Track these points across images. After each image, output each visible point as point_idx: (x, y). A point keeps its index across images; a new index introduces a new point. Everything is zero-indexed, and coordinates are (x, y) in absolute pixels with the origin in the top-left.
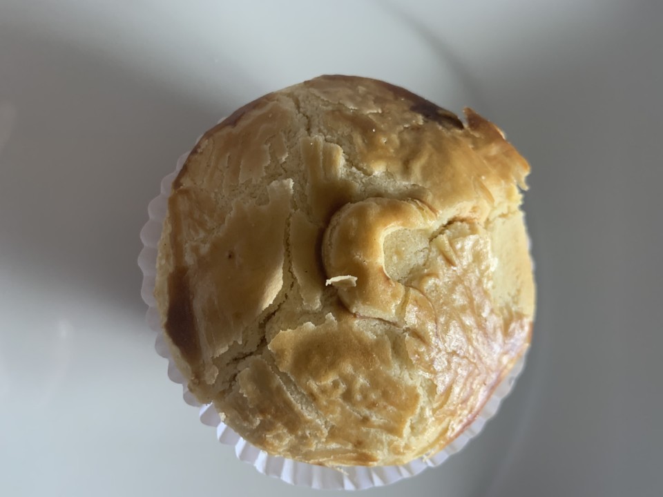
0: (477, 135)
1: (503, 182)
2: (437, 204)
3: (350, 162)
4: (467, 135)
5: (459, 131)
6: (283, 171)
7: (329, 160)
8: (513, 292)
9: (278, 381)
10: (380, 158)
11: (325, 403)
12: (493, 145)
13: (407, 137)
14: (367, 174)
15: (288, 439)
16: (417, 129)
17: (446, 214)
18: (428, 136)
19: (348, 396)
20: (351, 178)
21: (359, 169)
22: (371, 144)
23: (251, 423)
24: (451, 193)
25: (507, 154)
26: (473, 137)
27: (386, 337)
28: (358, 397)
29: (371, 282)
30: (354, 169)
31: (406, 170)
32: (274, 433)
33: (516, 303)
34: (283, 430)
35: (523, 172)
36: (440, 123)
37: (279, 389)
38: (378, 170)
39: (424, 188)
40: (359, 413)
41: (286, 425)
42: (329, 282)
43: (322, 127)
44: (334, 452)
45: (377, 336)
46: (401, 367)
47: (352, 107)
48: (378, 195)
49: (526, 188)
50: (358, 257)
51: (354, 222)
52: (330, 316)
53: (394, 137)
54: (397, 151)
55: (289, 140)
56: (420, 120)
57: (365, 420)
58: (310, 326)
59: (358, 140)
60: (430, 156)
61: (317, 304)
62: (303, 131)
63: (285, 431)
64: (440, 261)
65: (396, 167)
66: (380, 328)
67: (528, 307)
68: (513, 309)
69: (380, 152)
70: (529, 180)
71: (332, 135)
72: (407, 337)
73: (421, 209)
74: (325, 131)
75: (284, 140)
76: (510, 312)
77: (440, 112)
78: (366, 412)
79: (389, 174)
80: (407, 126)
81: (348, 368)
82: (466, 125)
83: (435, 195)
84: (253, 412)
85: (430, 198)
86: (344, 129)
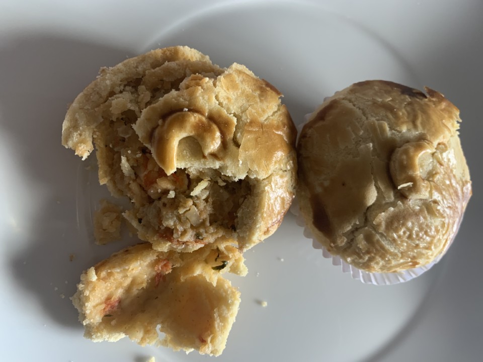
0: (434, 99)
1: (451, 120)
2: (432, 140)
3: (391, 128)
4: (430, 101)
5: (426, 100)
6: (361, 139)
7: (383, 130)
8: (462, 172)
9: (378, 237)
10: (403, 123)
11: (399, 242)
12: (442, 103)
13: (408, 109)
14: (400, 132)
15: (382, 263)
16: (410, 104)
17: (435, 143)
18: (417, 107)
19: (410, 237)
20: (393, 136)
21: (395, 130)
22: (397, 117)
23: (364, 259)
24: (435, 134)
25: (449, 106)
26: (433, 101)
27: (423, 206)
28: (414, 236)
29: (418, 183)
30: (393, 131)
31: (415, 126)
32: (375, 261)
33: (463, 177)
34: (378, 259)
35: (457, 113)
36: (417, 98)
37: (378, 241)
38: (404, 129)
39: (424, 133)
40: (414, 243)
41: (380, 257)
42: (399, 188)
43: (372, 114)
44: (402, 264)
45: (419, 206)
46: (431, 219)
47: (380, 100)
48: (408, 141)
49: (461, 121)
50: (410, 173)
51: (404, 157)
52: (399, 203)
53: (404, 110)
54: (408, 118)
55: (358, 123)
56: (408, 99)
57: (417, 246)
58: (392, 209)
59: (390, 116)
60: (422, 117)
61: (392, 198)
62: (364, 118)
63: (380, 259)
64: (438, 165)
65: (411, 126)
66: (420, 203)
67: (468, 177)
68: (464, 180)
69: (402, 120)
70: (461, 116)
71: (379, 117)
72: (432, 204)
73: (428, 144)
74: (374, 115)
75: (357, 124)
76: (463, 182)
77: (414, 91)
78: (417, 242)
79: (409, 130)
80: (405, 103)
81: (410, 224)
82: (428, 96)
83: (430, 135)
84: (364, 254)
85: (429, 137)
86: (383, 113)
